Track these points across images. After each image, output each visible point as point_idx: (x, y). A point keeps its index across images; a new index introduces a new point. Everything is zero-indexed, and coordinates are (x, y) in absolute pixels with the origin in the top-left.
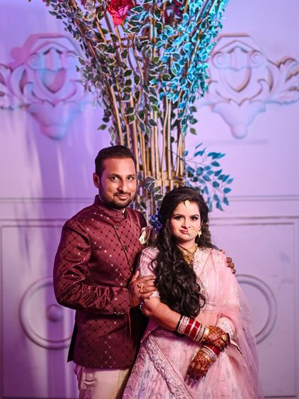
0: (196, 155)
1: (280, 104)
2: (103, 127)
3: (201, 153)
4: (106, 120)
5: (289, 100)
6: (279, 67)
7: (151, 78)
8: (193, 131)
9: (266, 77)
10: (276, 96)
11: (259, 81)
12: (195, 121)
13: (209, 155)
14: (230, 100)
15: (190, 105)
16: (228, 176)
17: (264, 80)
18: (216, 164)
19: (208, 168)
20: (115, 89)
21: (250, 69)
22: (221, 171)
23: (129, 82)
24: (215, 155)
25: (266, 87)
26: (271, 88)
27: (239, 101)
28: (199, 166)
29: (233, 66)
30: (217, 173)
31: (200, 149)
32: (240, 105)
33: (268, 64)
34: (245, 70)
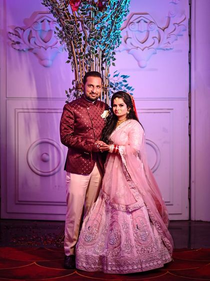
0: (114, 76)
1: (164, 50)
2: (68, 62)
3: (117, 75)
4: (70, 58)
5: (169, 48)
6: (164, 30)
7: (91, 38)
8: (114, 64)
10: (162, 46)
11: (153, 38)
12: (115, 59)
13: (121, 76)
14: (138, 47)
15: (111, 51)
16: (131, 87)
17: (156, 37)
18: (125, 81)
19: (121, 83)
20: (74, 42)
21: (148, 31)
22: (127, 85)
23: (81, 39)
24: (124, 77)
25: (157, 41)
26: (159, 41)
27: (142, 48)
28: (116, 82)
29: (140, 30)
30: (126, 86)
31: (116, 73)
32: (143, 50)
33: (158, 29)
34: (146, 32)
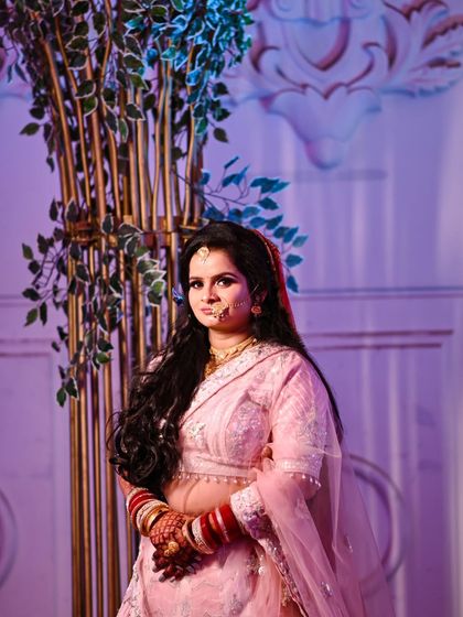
0: (226, 182)
1: (411, 94)
2: (30, 130)
3: (235, 179)
4: (37, 113)
5: (430, 87)
6: (408, 16)
7: (129, 17)
8: (220, 135)
9: (381, 38)
10: (402, 77)
11: (367, 46)
12: (225, 114)
13: (254, 184)
14: (305, 86)
15: (212, 78)
16: (295, 230)
17: (376, 44)
18: (268, 204)
19: (253, 211)
20: (55, 46)
21: (346, 23)
22: (279, 219)
23: (83, 27)
24: (268, 185)
25: (382, 58)
26: (392, 60)
27: (323, 88)
28: (233, 206)
29: (313, 15)
30: (273, 223)
31: (234, 170)
32: (326, 96)
33: (384, 10)
34: (337, 24)
